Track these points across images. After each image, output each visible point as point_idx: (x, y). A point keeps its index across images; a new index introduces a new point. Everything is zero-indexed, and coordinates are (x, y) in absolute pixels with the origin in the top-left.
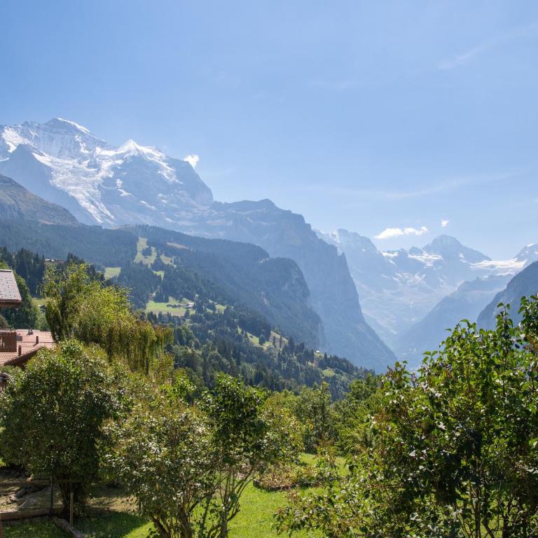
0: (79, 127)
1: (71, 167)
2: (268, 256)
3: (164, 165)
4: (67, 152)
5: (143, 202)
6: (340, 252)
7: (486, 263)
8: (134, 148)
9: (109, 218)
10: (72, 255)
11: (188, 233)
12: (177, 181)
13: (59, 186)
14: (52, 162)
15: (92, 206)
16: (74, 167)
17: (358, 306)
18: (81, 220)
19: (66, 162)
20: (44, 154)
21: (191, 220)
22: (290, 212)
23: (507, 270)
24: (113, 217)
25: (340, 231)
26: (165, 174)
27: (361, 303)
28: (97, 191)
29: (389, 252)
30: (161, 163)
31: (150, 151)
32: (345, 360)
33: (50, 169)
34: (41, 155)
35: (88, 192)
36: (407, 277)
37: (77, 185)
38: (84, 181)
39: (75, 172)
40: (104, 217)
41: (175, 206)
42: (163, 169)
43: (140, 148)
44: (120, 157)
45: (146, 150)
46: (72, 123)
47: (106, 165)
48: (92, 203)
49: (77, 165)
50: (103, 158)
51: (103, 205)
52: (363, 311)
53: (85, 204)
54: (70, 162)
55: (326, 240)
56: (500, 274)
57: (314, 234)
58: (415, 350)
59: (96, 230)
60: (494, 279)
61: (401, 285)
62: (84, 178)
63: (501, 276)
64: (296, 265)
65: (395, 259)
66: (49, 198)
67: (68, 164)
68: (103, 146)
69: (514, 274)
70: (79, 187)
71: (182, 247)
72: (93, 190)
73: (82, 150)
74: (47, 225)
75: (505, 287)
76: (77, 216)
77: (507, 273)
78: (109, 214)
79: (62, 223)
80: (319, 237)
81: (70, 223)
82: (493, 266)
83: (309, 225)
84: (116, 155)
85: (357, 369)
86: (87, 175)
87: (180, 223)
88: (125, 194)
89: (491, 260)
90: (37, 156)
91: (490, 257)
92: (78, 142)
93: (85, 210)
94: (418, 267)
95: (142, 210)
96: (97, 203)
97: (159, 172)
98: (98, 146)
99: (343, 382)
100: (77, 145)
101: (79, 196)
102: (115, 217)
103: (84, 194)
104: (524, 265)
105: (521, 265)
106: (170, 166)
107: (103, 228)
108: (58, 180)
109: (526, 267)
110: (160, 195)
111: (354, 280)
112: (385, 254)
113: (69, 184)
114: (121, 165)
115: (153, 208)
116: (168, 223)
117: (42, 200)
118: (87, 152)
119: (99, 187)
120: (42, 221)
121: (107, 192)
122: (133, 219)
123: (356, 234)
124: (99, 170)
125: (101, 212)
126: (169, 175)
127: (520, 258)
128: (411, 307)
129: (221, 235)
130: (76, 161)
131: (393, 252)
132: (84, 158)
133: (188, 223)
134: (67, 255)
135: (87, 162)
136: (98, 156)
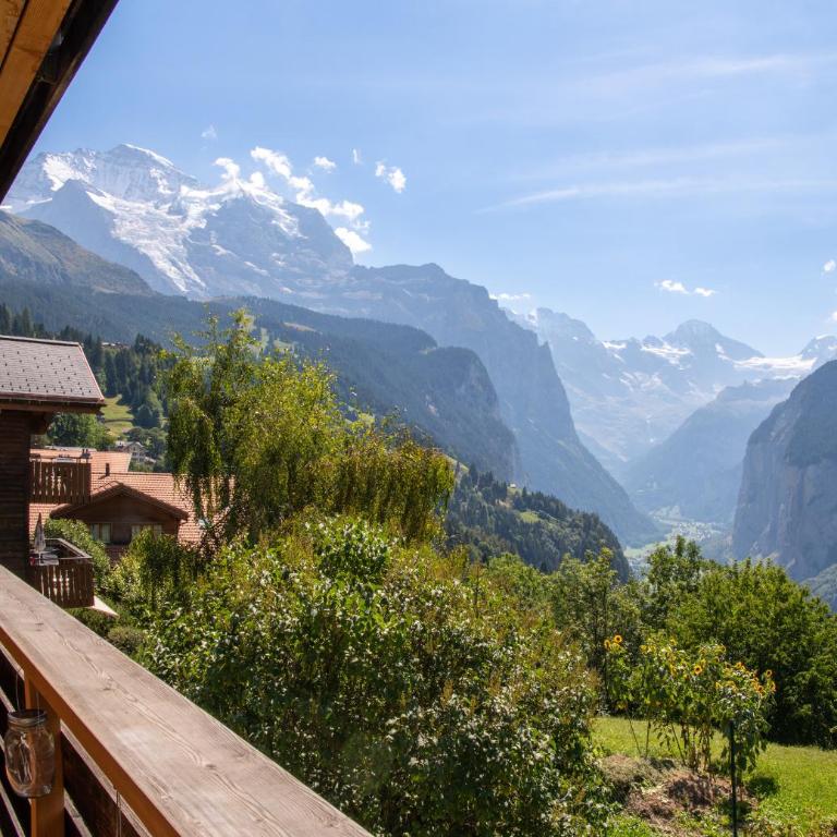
0: (157, 157)
1: (143, 213)
2: (435, 344)
3: (282, 212)
4: (138, 192)
5: (249, 263)
6: (541, 342)
7: (756, 361)
8: (236, 188)
9: (198, 285)
10: (143, 337)
11: (315, 310)
12: (300, 235)
13: (124, 239)
14: (115, 205)
15: (173, 268)
16: (148, 213)
17: (568, 420)
18: (155, 287)
19: (137, 205)
20: (105, 193)
21: (320, 291)
22: (466, 282)
23: (787, 372)
24: (203, 285)
25: (540, 310)
26: (282, 225)
27: (574, 414)
28: (182, 247)
29: (613, 342)
30: (277, 209)
31: (262, 193)
32: (553, 499)
33: (112, 215)
34: (100, 194)
35: (168, 248)
36: (640, 379)
37: (151, 238)
38: (162, 232)
39: (149, 219)
40: (190, 284)
41: (296, 270)
42: (280, 218)
43: (246, 188)
44: (217, 199)
45: (253, 190)
46: (148, 151)
47: (195, 211)
48: (174, 263)
49: (153, 210)
50: (191, 200)
51: (189, 268)
52: (577, 427)
53: (162, 265)
54: (143, 206)
55: (521, 324)
56: (777, 377)
57: (502, 314)
58: (655, 485)
59: (180, 302)
60: (769, 386)
61: (631, 389)
62: (162, 229)
63: (779, 381)
64: (476, 358)
65: (621, 352)
66: (112, 257)
67: (139, 208)
68: (192, 183)
69: (798, 378)
70: (155, 242)
71: (308, 328)
72: (175, 245)
73: (161, 190)
74: (105, 294)
75: (787, 396)
76: (150, 282)
77: (789, 376)
78: (197, 279)
79: (127, 292)
80: (511, 319)
81: (140, 292)
82: (767, 366)
83: (495, 302)
84: (211, 197)
85: (571, 511)
86: (166, 224)
87: (304, 294)
88: (222, 251)
89: (763, 357)
90: (94, 197)
91: (762, 352)
92: (155, 178)
93: (163, 273)
94: (658, 364)
95: (247, 275)
96: (181, 264)
97: (274, 222)
98: (184, 183)
99: (551, 532)
100: (153, 183)
101: (153, 253)
102: (207, 283)
103: (161, 251)
104: (814, 365)
105: (808, 366)
106: (290, 214)
107: (190, 300)
108: (122, 232)
109: (816, 368)
110: (275, 255)
111: (563, 381)
112: (607, 345)
113: (139, 237)
114: (217, 212)
115: (264, 272)
116: (285, 294)
117: (98, 258)
118: (169, 192)
119: (185, 242)
120: (99, 289)
121: (196, 250)
122: (233, 288)
123: (563, 316)
124: (185, 218)
125: (188, 278)
126: (288, 227)
127: (806, 355)
128: (648, 422)
129: (365, 313)
130: (151, 204)
131: (619, 343)
132: (163, 200)
133: (315, 296)
134: (135, 336)
135: (168, 206)
136: (184, 198)
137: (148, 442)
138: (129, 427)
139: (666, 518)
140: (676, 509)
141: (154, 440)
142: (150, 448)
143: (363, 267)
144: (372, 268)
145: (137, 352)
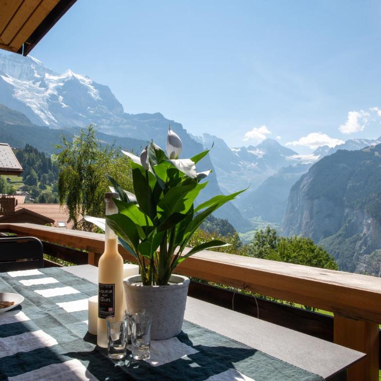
0: (34, 59)
1: (28, 86)
3: (92, 87)
4: (25, 76)
6: (205, 148)
7: (295, 157)
8: (71, 75)
9: (54, 121)
10: (28, 145)
11: (107, 133)
12: (100, 99)
13: (19, 98)
14: (14, 82)
15: (42, 113)
16: (30, 86)
17: (216, 182)
18: (34, 122)
19: (24, 82)
20: (9, 76)
21: (109, 125)
22: (173, 121)
23: (308, 161)
24: (56, 121)
25: (205, 134)
26: (92, 94)
27: (218, 179)
28: (46, 103)
29: (235, 148)
30: (90, 86)
31: (82, 78)
33: (13, 87)
34: (7, 76)
35: (40, 104)
36: (246, 164)
37: (31, 98)
38: (37, 96)
39: (30, 89)
40: (51, 121)
41: (99, 115)
42: (91, 90)
43: (76, 75)
44: (62, 81)
45: (79, 77)
47: (52, 86)
48: (42, 111)
49: (32, 85)
50: (50, 81)
51: (49, 113)
52: (219, 184)
53: (37, 112)
54: (28, 83)
55: (195, 140)
56: (303, 163)
57: (188, 136)
58: (251, 208)
59: (46, 129)
60: (300, 166)
61: (242, 169)
62: (37, 94)
63: (304, 165)
65: (239, 153)
66: (13, 107)
67: (26, 84)
68: (50, 72)
70: (34, 100)
71: (103, 142)
72: (42, 102)
73: (36, 75)
74: (10, 125)
75: (307, 171)
77: (308, 163)
78: (54, 119)
79: (21, 124)
80: (192, 138)
81: (27, 124)
82: (299, 159)
83: (185, 130)
84: (60, 79)
85: (216, 219)
86: (39, 92)
88: (64, 106)
89: (298, 154)
90: (3, 77)
91: (297, 152)
92: (33, 69)
93: (37, 116)
94: (253, 158)
96: (46, 111)
97: (88, 92)
98: (47, 72)
99: (208, 227)
100: (32, 71)
101: (33, 106)
102: (58, 121)
103: (36, 105)
104: (319, 158)
105: (317, 158)
106: (95, 89)
107: (50, 128)
108: (19, 94)
109: (320, 159)
110: (89, 108)
111: (213, 165)
112: (232, 150)
113: (26, 98)
114: (62, 87)
115: (84, 116)
117: (7, 108)
118: (39, 76)
119: (47, 101)
120: (7, 122)
121: (52, 104)
122: (70, 123)
124: (47, 89)
125: (49, 118)
126: (94, 94)
127: (316, 153)
128: (249, 182)
129: (129, 135)
130: (31, 82)
131: (238, 149)
132: (37, 80)
133: (106, 127)
134: (25, 145)
135: (39, 83)
136: (48, 80)
137: (31, 192)
138: (23, 185)
139: (256, 221)
140: (260, 217)
141: (34, 191)
142: (32, 195)
143: (128, 114)
144: (132, 115)
145: (26, 152)
